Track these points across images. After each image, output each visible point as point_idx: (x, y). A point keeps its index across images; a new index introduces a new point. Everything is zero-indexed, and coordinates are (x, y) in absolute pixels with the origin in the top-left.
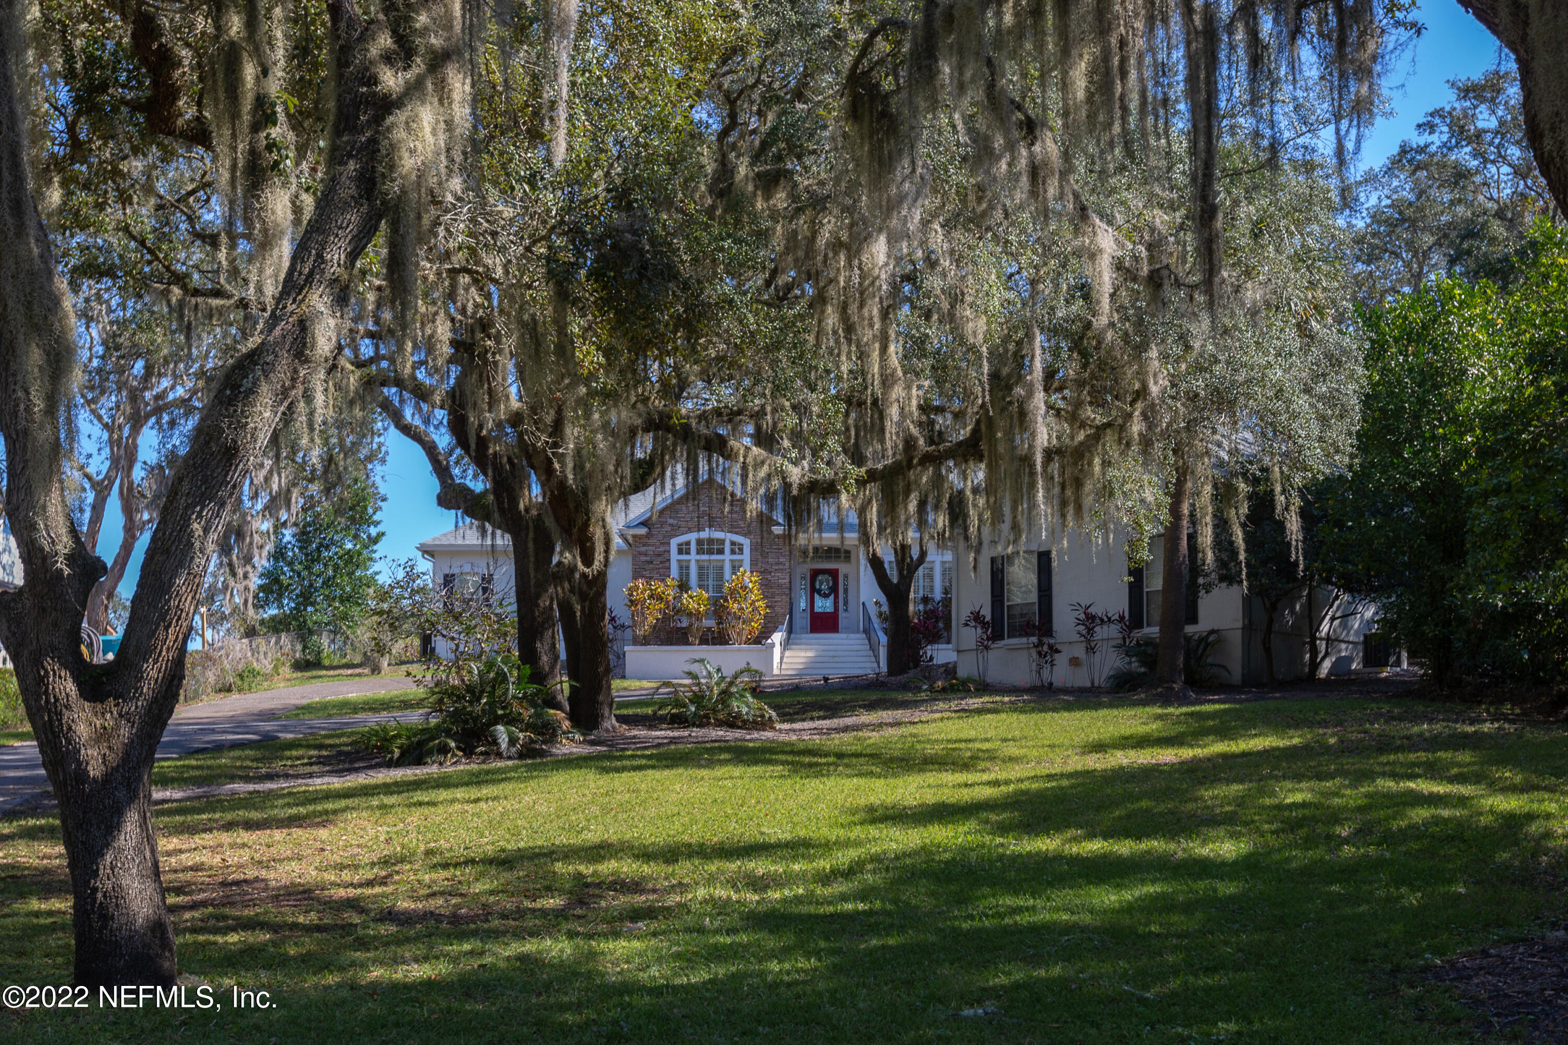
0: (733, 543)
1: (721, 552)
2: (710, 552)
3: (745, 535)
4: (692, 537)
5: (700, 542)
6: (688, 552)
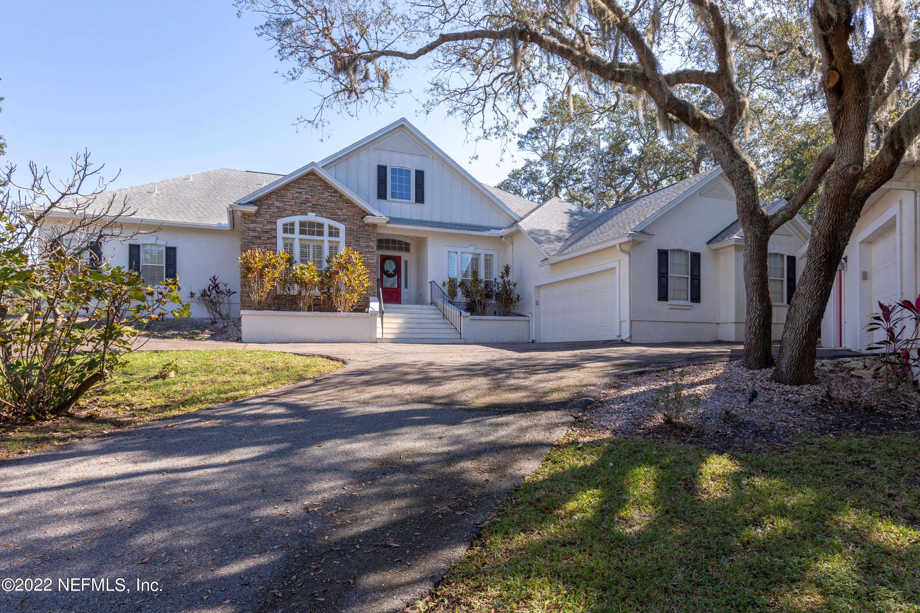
0: (330, 227)
1: (321, 233)
2: (312, 233)
3: (340, 221)
4: (297, 219)
5: (302, 224)
6: (292, 231)
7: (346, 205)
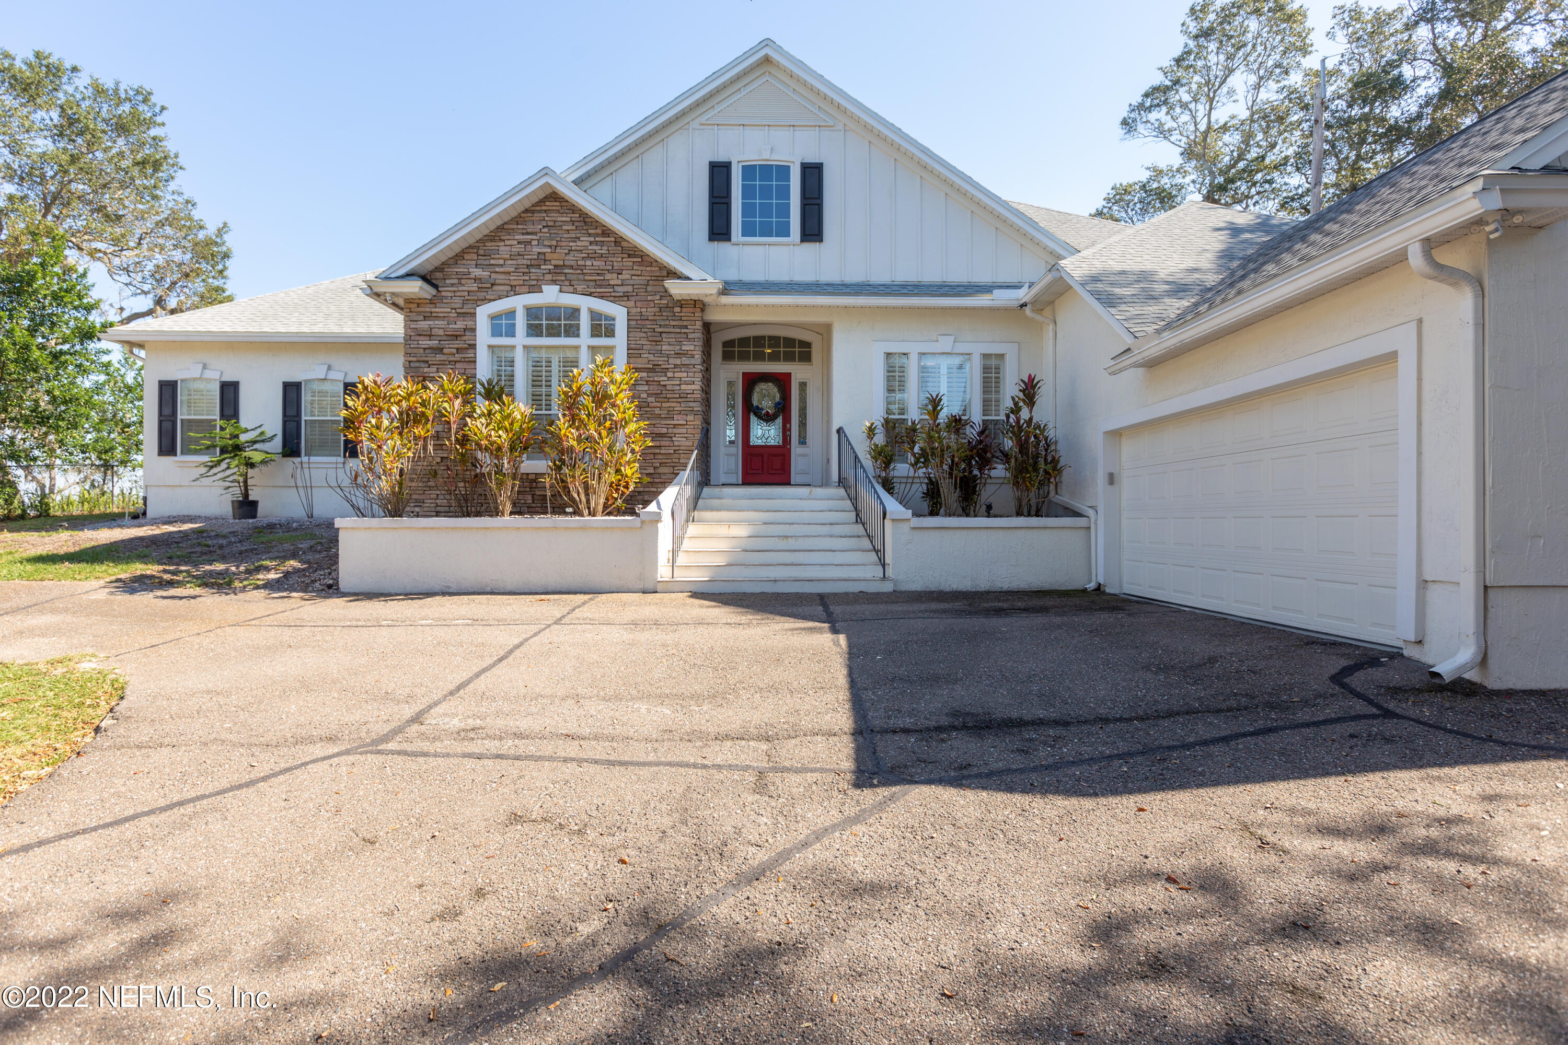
0: (595, 316)
1: (572, 331)
2: (553, 332)
3: (615, 299)
4: (519, 303)
5: (533, 313)
6: (511, 333)
7: (628, 262)
